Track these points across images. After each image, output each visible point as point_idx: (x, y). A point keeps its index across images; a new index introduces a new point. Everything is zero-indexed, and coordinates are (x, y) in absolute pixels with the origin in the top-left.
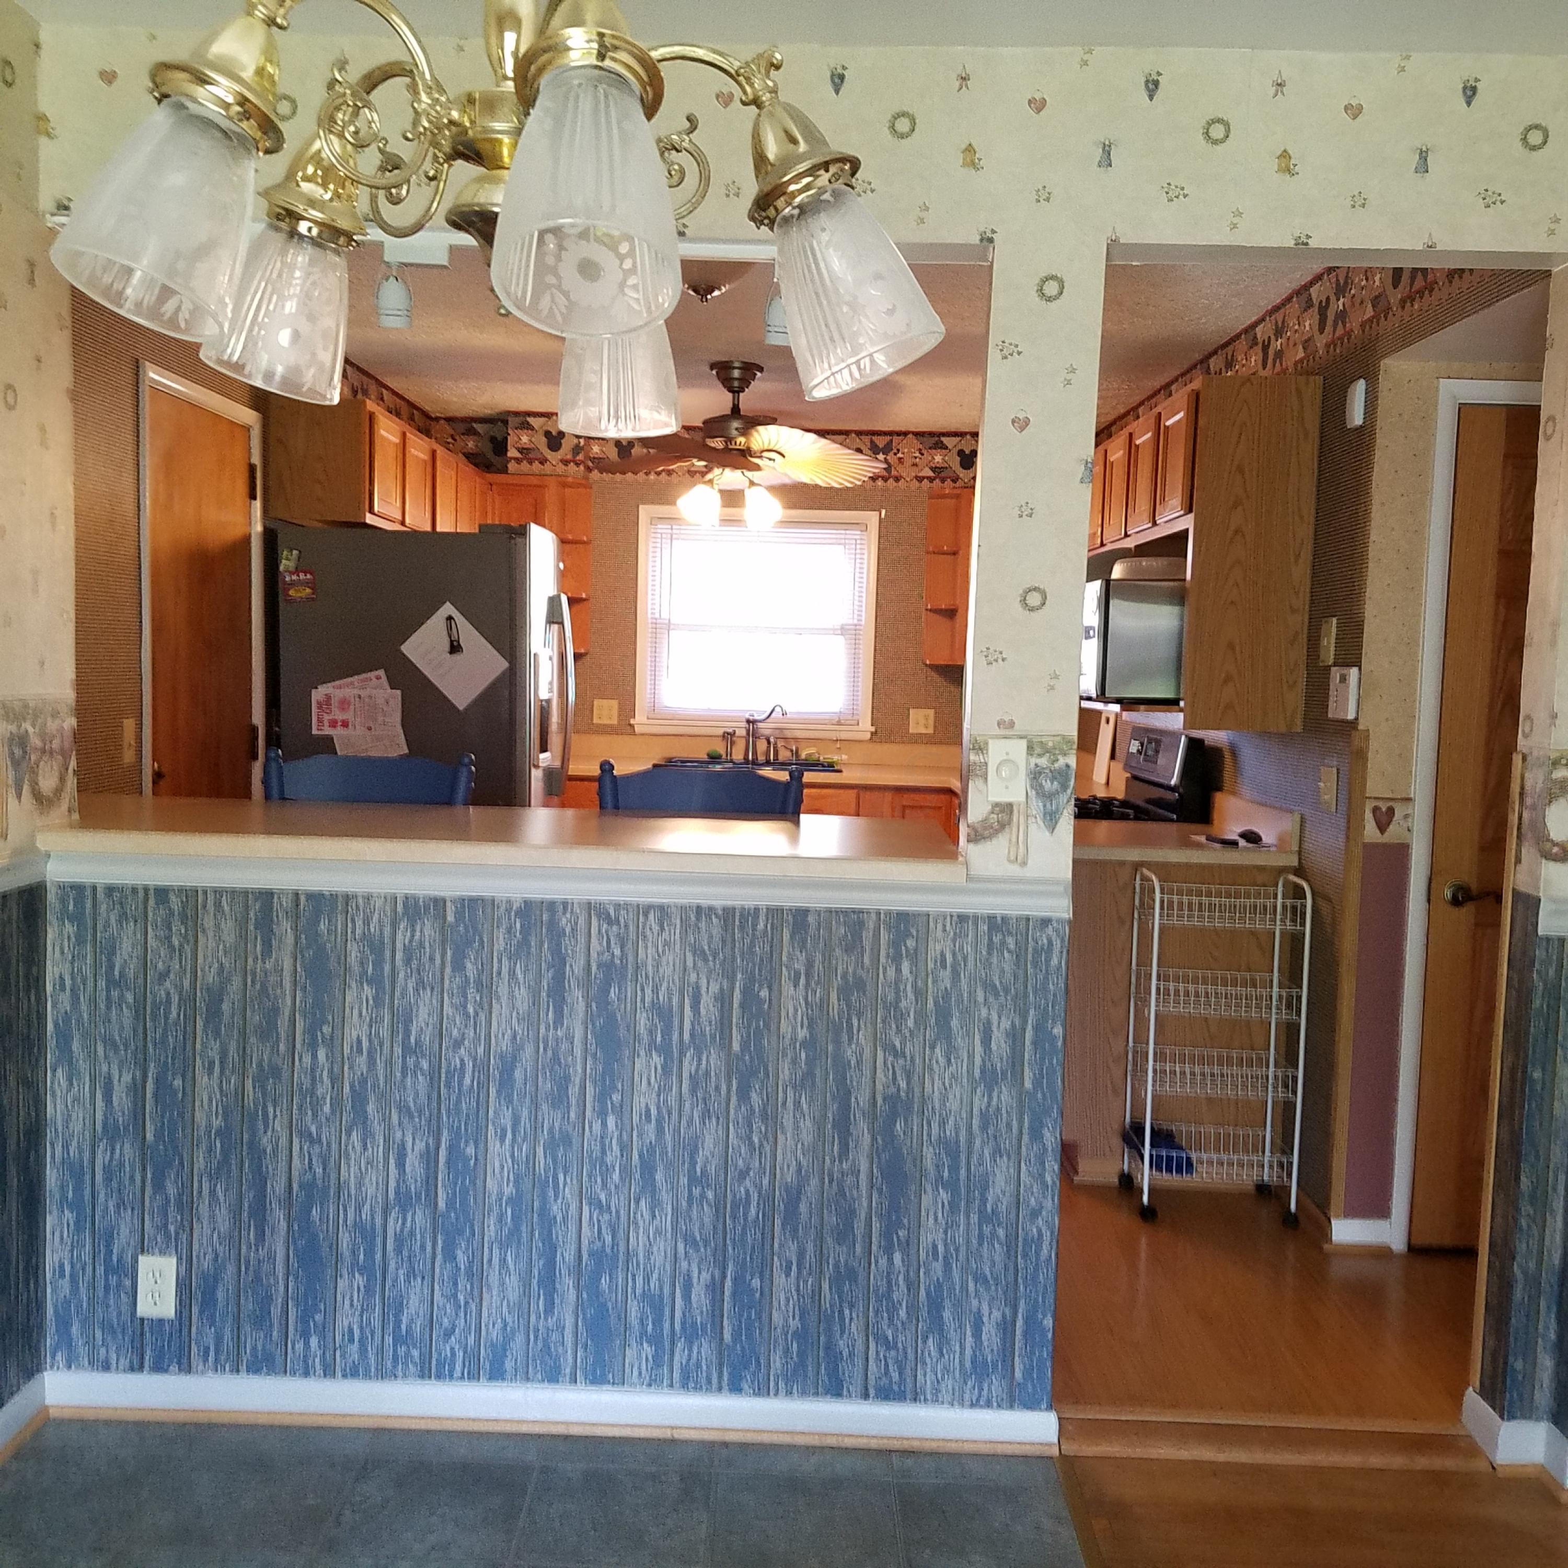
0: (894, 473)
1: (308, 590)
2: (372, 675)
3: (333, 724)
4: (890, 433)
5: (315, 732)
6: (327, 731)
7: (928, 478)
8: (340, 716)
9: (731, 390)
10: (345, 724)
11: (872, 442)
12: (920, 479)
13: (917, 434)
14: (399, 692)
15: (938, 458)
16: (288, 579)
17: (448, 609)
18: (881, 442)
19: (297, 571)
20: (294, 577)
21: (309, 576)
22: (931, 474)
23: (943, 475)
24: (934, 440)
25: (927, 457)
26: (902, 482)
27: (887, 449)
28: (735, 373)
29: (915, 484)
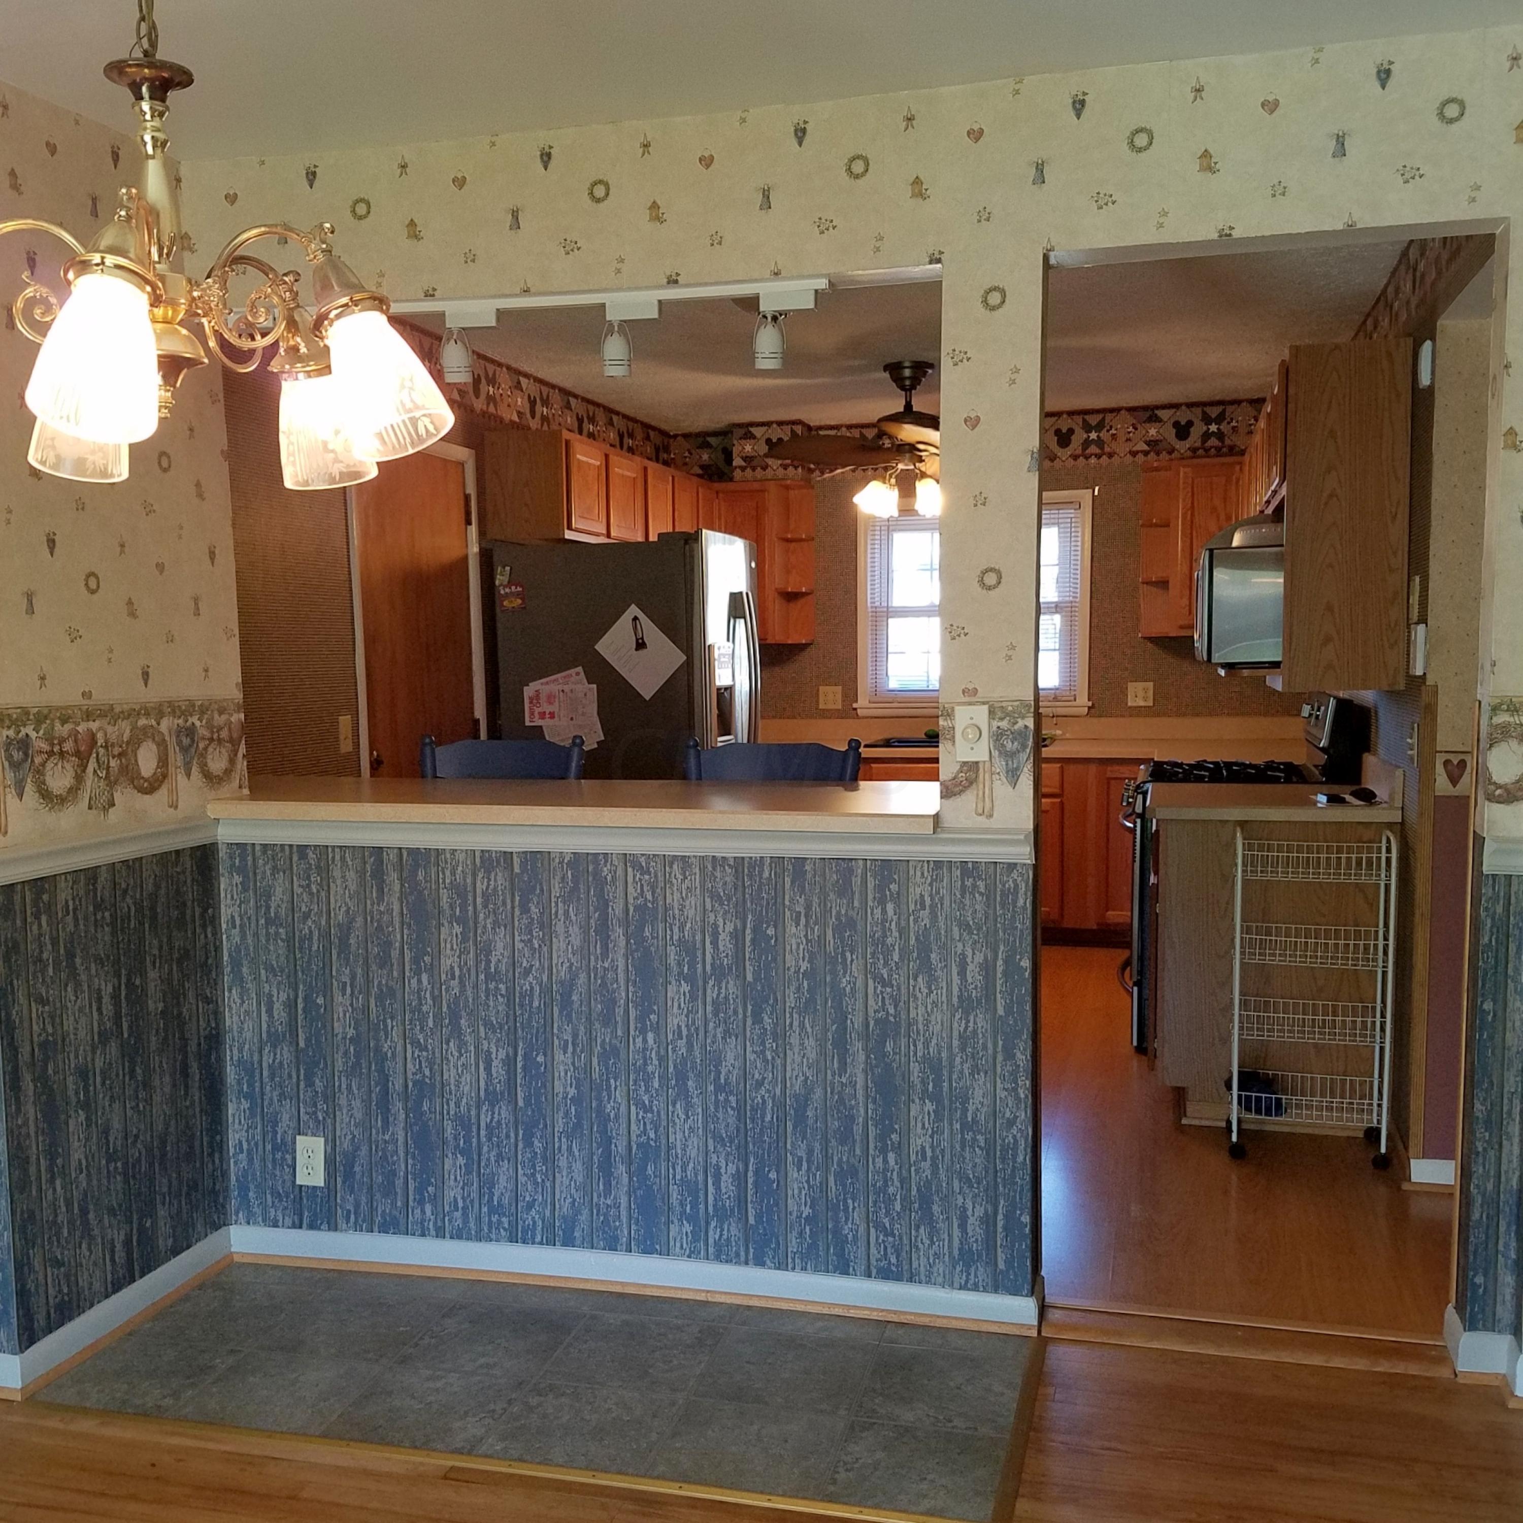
0: (1107, 449)
1: (519, 601)
2: (572, 671)
3: (542, 715)
4: (1098, 412)
5: (527, 723)
6: (538, 722)
7: (1142, 452)
8: (548, 709)
9: (902, 388)
10: (552, 715)
11: (1084, 420)
12: (1134, 454)
13: (1131, 410)
14: (595, 686)
15: (1153, 432)
16: (502, 592)
17: (633, 610)
18: (1093, 420)
19: (510, 584)
20: (507, 590)
21: (519, 589)
22: (1146, 448)
23: (1158, 448)
24: (1148, 414)
25: (1141, 431)
26: (1115, 459)
27: (1100, 427)
28: (907, 373)
29: (1129, 458)
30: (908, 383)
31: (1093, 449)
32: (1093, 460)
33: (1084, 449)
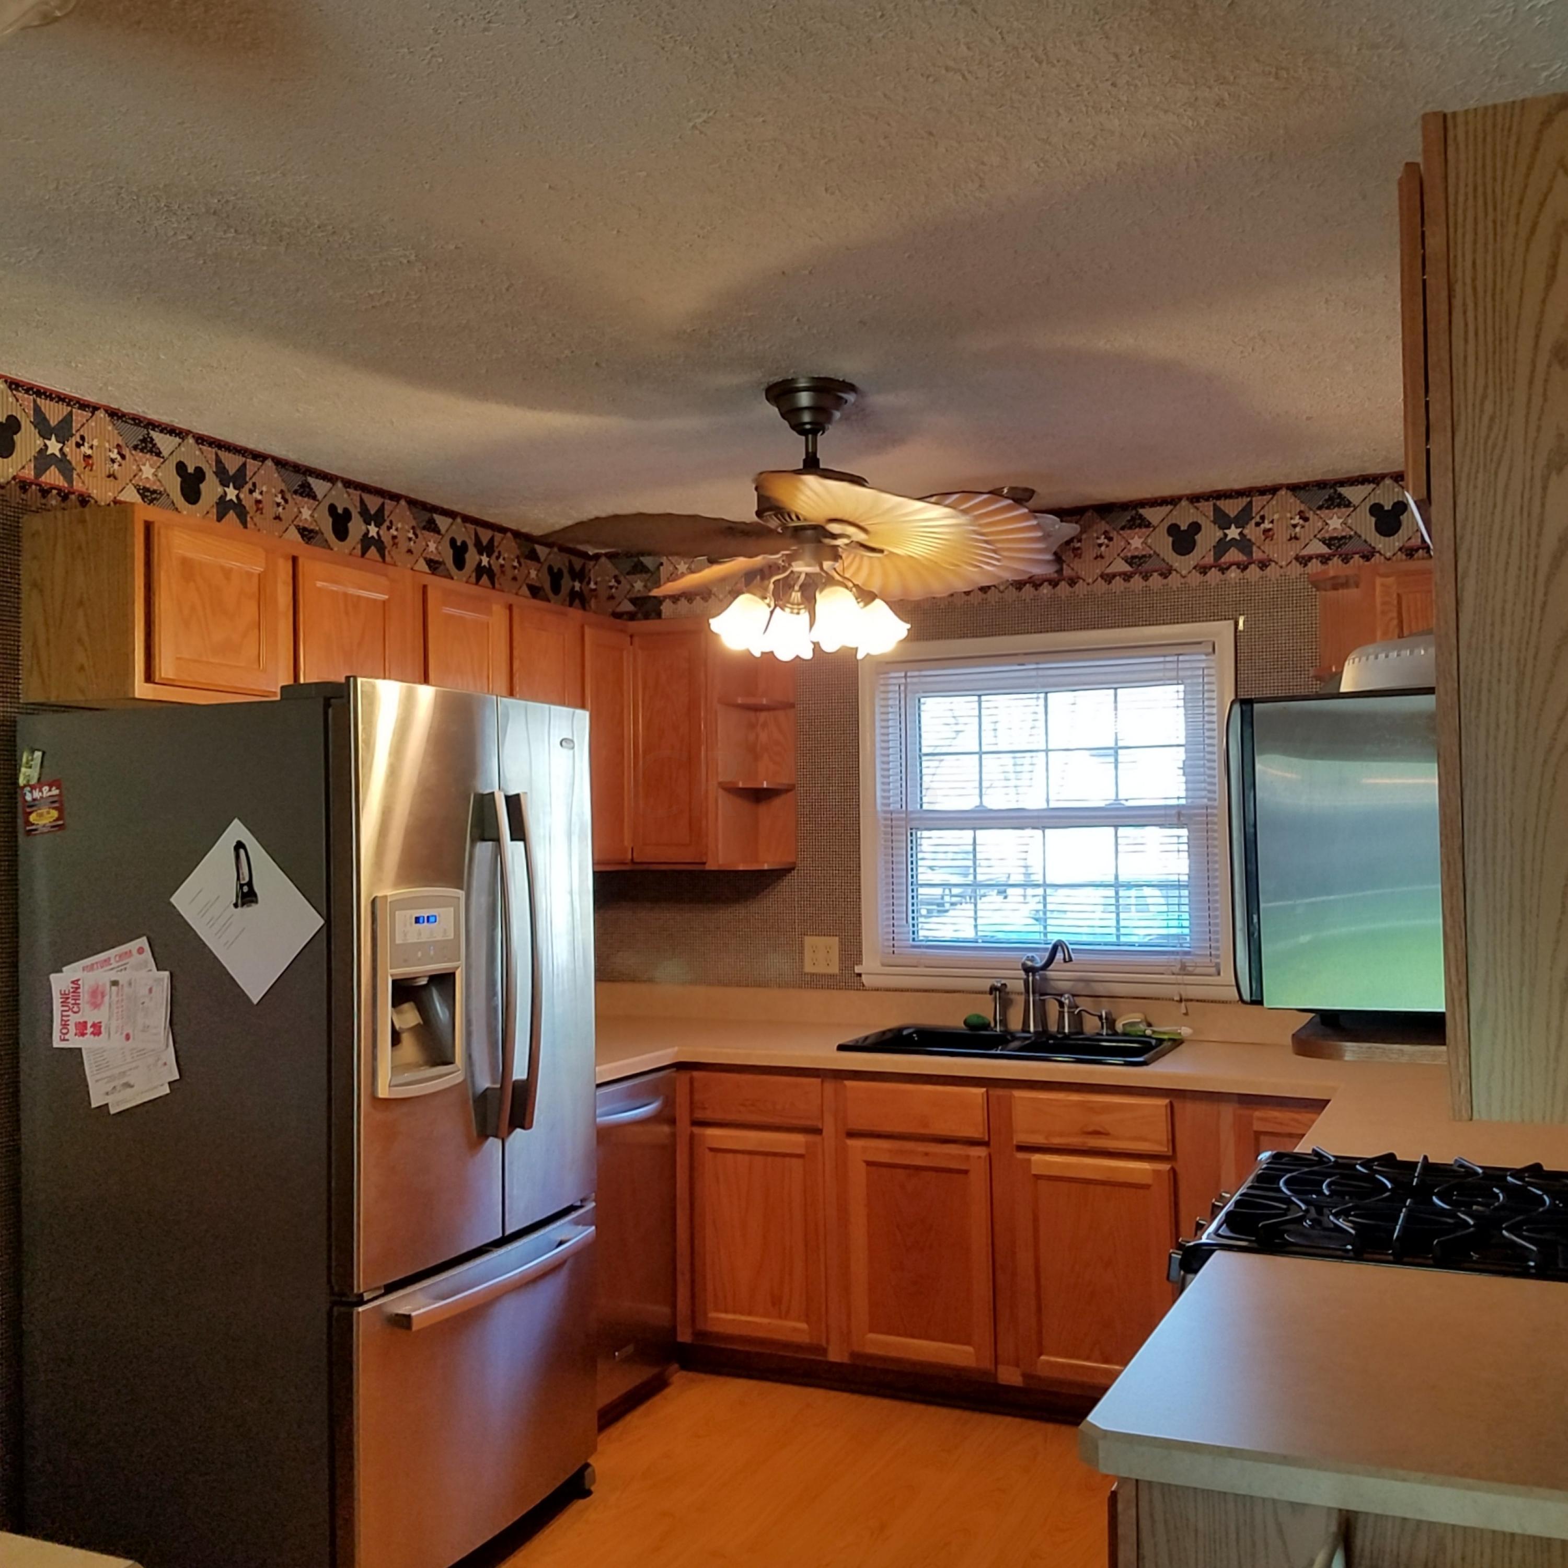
0: (1257, 554)
1: (55, 814)
2: (133, 945)
3: (82, 1029)
4: (1240, 493)
5: (57, 1043)
6: (74, 1042)
7: (1317, 556)
8: (90, 1016)
9: (798, 428)
10: (97, 1029)
11: (1216, 509)
12: (1304, 561)
13: (1294, 488)
14: (166, 974)
15: (1335, 523)
16: (29, 798)
17: (237, 831)
18: (1232, 507)
19: (40, 783)
20: (37, 794)
21: (55, 792)
22: (1324, 550)
23: (1344, 549)
24: (1326, 493)
25: (1315, 523)
26: (1271, 570)
27: (1242, 519)
28: (805, 399)
29: (1297, 568)
30: (806, 417)
31: (1234, 555)
32: (1233, 573)
33: (1218, 556)
